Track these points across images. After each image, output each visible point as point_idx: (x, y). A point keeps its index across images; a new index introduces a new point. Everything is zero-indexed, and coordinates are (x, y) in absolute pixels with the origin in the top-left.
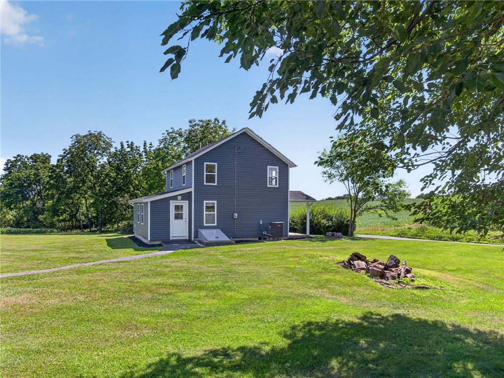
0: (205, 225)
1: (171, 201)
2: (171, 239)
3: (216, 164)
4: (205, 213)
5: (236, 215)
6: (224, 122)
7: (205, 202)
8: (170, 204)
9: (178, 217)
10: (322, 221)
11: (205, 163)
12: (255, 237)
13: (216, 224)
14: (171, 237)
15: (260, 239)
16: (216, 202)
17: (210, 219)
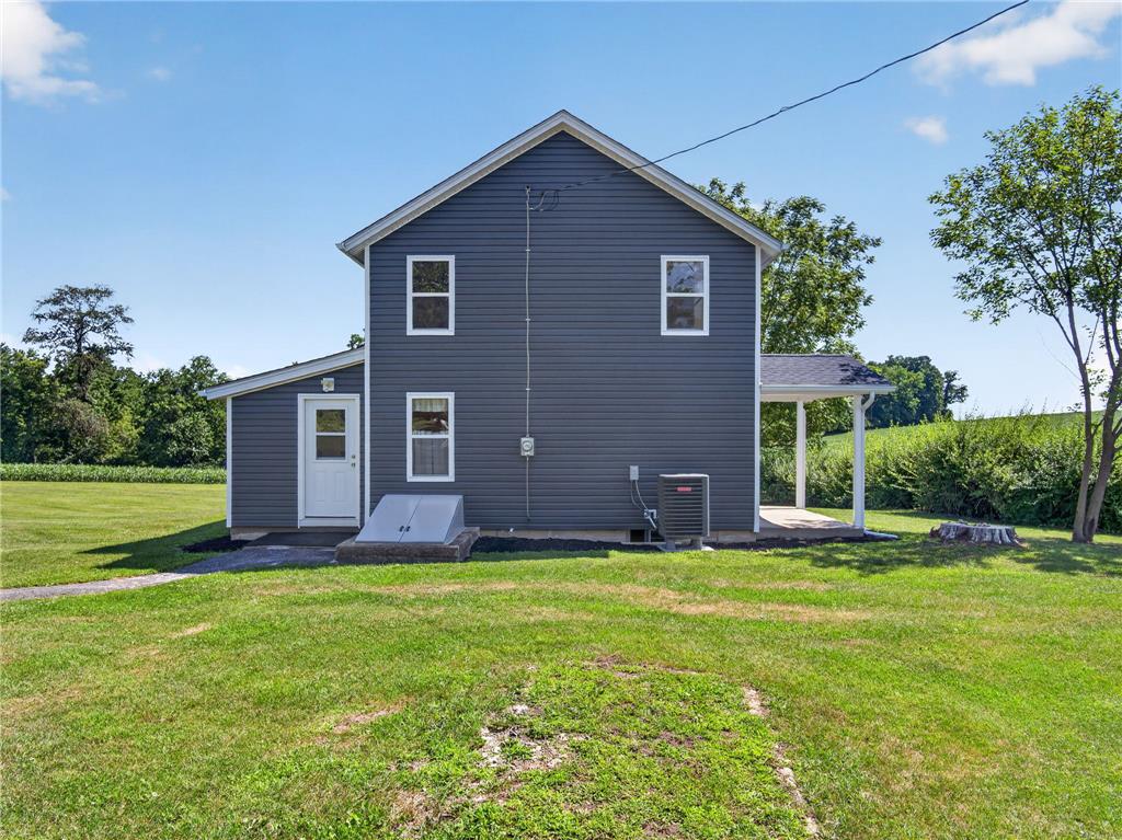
0: (410, 478)
1: (301, 397)
2: (302, 522)
3: (451, 259)
4: (410, 435)
5: (527, 444)
6: (738, 190)
7: (410, 396)
8: (295, 406)
9: (331, 448)
10: (998, 471)
11: (411, 259)
12: (614, 529)
13: (451, 478)
14: (301, 516)
15: (637, 535)
16: (450, 396)
17: (430, 458)
